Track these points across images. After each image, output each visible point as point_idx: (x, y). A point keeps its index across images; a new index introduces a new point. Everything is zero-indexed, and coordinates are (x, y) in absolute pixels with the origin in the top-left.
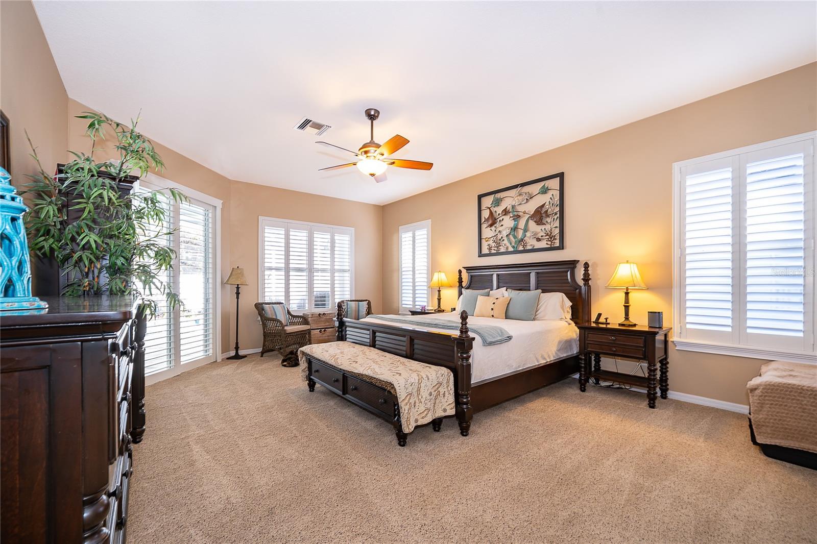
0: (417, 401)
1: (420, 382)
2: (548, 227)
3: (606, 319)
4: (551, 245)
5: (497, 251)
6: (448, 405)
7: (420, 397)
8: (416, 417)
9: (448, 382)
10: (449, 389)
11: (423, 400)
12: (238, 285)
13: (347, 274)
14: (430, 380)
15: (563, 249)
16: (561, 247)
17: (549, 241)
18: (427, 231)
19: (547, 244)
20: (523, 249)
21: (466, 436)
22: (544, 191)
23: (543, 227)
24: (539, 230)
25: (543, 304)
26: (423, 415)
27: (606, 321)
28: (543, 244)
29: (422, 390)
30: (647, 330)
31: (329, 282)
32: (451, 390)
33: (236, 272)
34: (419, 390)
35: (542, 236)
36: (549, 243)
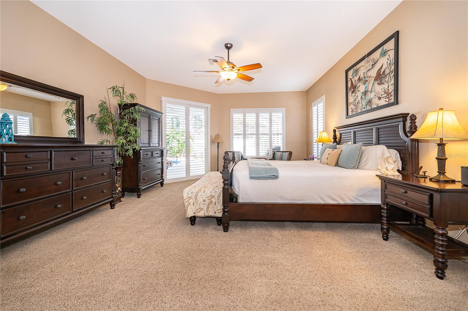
0: (195, 202)
1: (198, 192)
2: (386, 86)
3: (425, 172)
4: (389, 101)
5: (356, 112)
6: (217, 210)
7: (197, 201)
8: (195, 211)
9: (219, 197)
10: (219, 201)
11: (198, 203)
12: (218, 143)
13: (280, 136)
14: (205, 193)
15: (397, 104)
16: (397, 102)
17: (387, 98)
18: (323, 103)
19: (386, 101)
20: (370, 108)
21: (227, 231)
22: (384, 54)
23: (382, 86)
24: (379, 89)
25: (366, 155)
26: (198, 211)
27: (425, 174)
28: (383, 102)
29: (198, 197)
30: (461, 188)
31: (269, 141)
32: (220, 201)
33: (217, 136)
34: (196, 196)
35: (382, 95)
36: (387, 100)
